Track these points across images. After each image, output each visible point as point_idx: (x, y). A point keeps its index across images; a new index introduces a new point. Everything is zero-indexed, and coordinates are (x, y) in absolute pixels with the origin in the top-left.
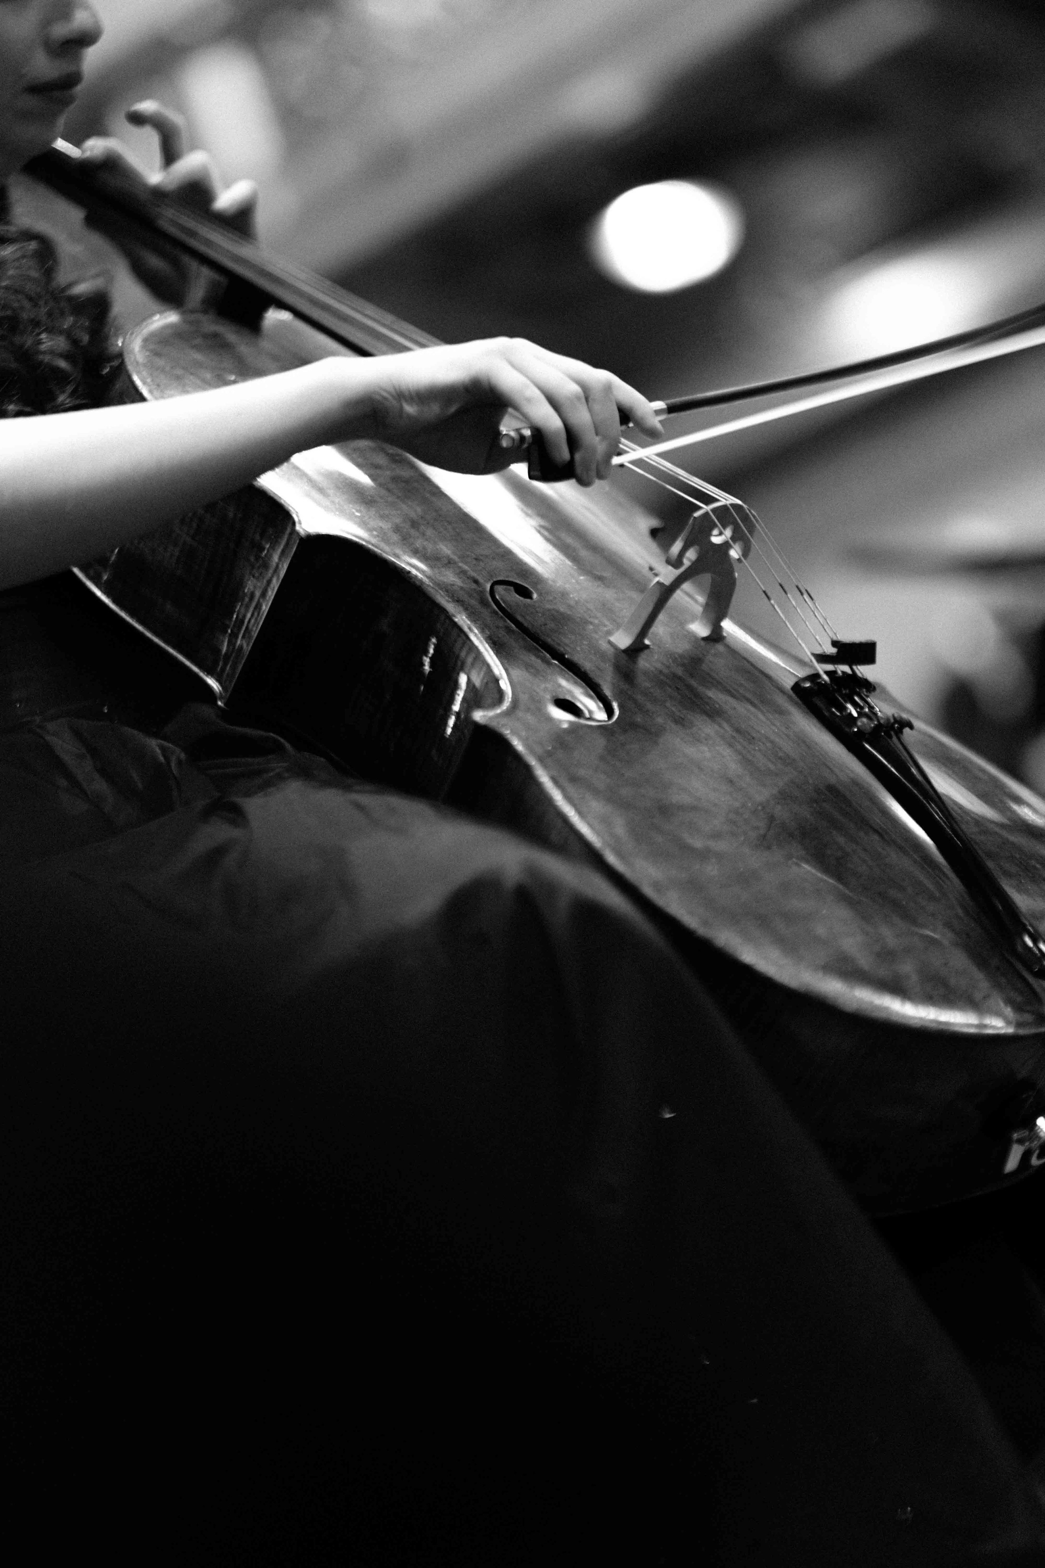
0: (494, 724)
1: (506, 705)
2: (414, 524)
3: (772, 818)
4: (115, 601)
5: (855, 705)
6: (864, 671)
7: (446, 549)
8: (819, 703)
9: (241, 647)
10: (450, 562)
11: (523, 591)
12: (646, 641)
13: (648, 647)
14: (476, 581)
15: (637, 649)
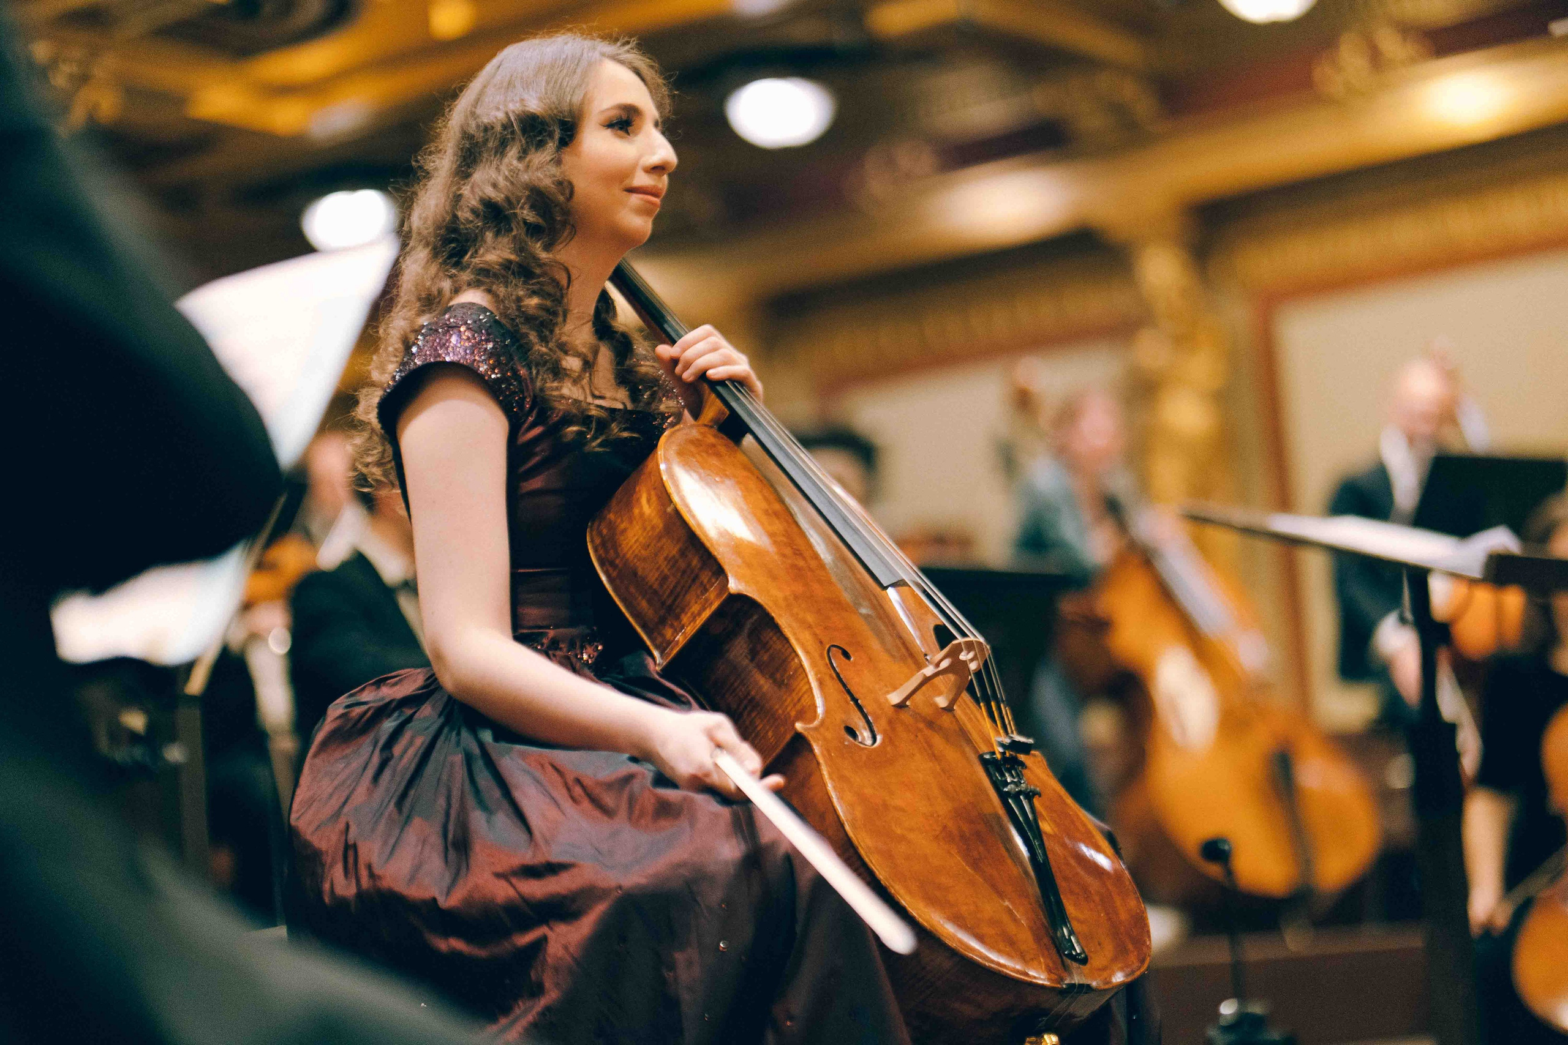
0: (805, 733)
1: (816, 723)
2: (796, 598)
3: (945, 827)
4: (615, 590)
5: (1012, 776)
6: (1022, 757)
7: (810, 618)
8: (991, 770)
9: (678, 641)
10: (810, 627)
11: (846, 655)
12: (908, 703)
13: (908, 706)
14: (821, 642)
15: (901, 706)
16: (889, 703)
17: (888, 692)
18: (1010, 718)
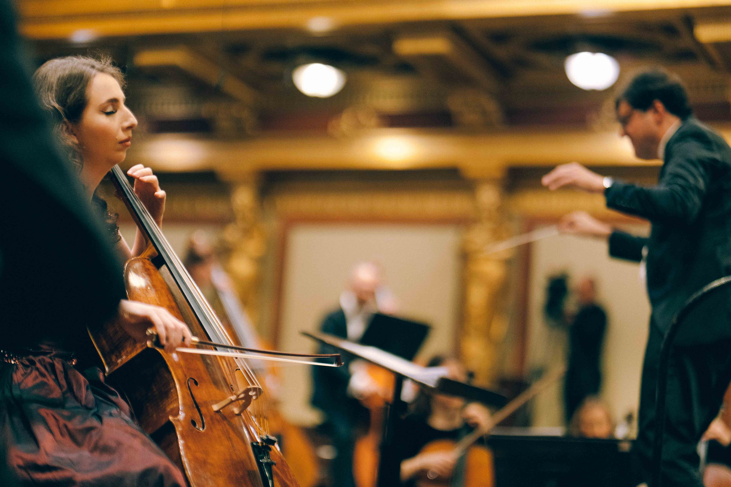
8: (256, 450)
10: (181, 367)
11: (196, 383)
12: (221, 411)
13: (221, 412)
14: (186, 376)
15: (218, 412)
16: (213, 410)
17: (213, 404)
18: (268, 426)
